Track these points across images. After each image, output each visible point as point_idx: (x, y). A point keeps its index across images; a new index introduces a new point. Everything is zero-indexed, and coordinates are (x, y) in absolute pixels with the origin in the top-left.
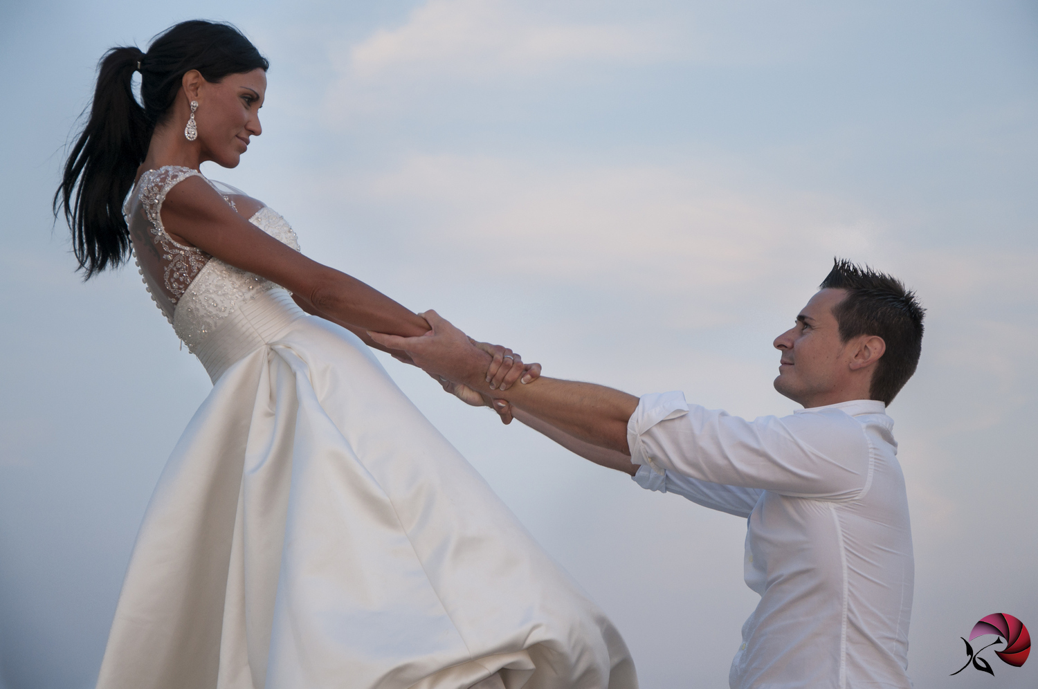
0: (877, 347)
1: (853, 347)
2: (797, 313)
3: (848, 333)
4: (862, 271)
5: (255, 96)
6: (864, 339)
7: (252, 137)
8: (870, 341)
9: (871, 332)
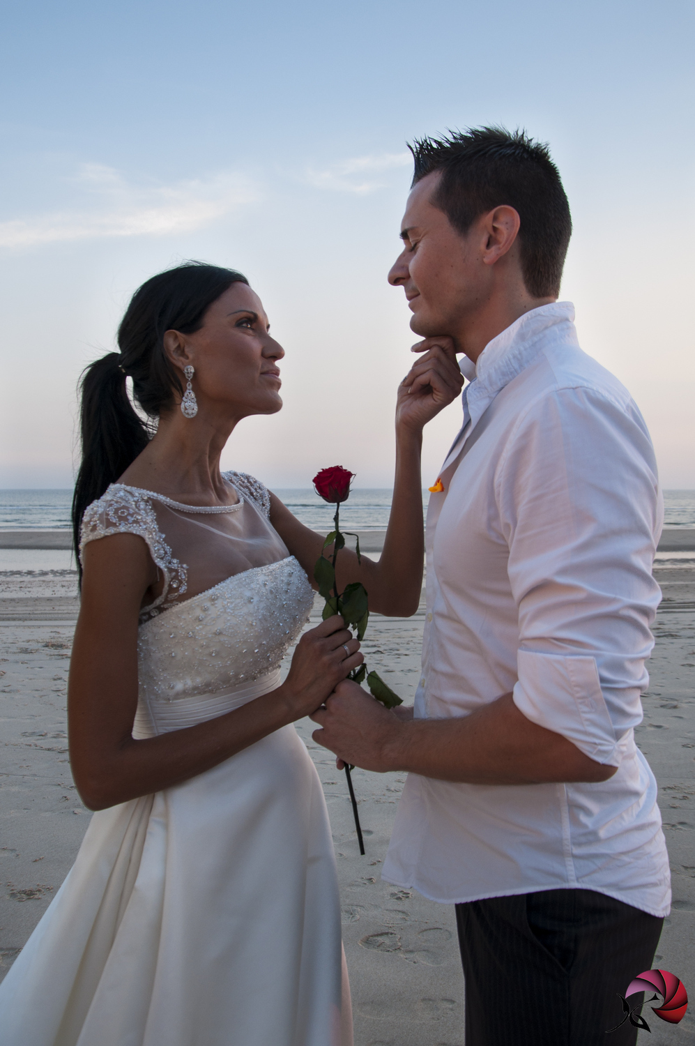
0: (508, 222)
1: (479, 238)
2: (399, 231)
3: (463, 221)
4: (448, 141)
5: (252, 316)
6: (487, 219)
7: (278, 363)
8: (495, 218)
9: (491, 204)
